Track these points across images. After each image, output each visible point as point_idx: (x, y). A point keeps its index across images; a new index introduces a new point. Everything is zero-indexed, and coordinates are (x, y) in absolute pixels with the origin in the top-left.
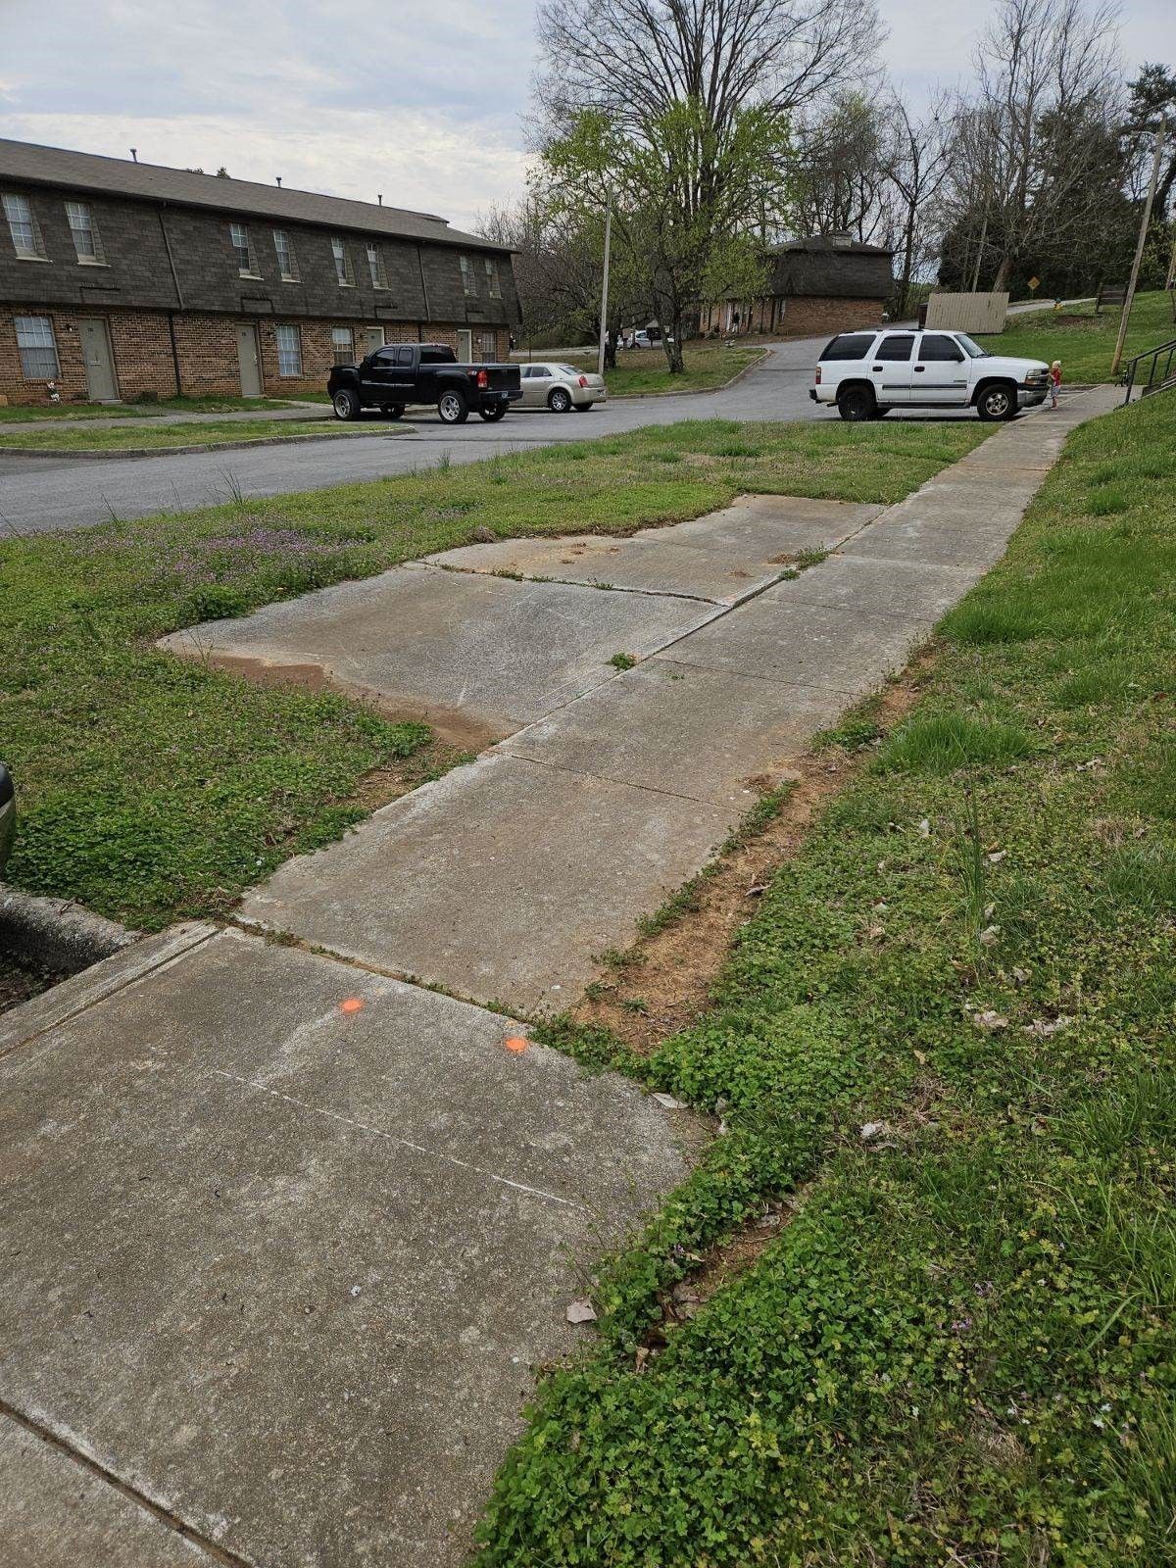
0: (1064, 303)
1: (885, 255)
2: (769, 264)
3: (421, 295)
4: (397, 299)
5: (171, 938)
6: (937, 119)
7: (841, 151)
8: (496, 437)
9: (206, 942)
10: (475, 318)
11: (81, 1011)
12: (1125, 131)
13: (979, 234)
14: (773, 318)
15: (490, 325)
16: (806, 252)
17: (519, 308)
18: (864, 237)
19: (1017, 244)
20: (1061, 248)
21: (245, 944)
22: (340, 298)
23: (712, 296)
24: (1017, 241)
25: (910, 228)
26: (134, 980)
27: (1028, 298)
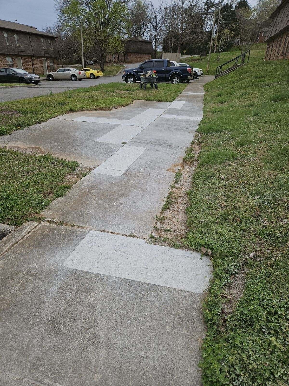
0: (193, 56)
1: (150, 43)
2: (125, 43)
3: (31, 48)
4: (24, 49)
5: (26, 227)
6: (160, 8)
7: (138, 15)
8: (60, 87)
9: (38, 227)
10: (47, 55)
11: (5, 252)
12: (203, 14)
13: (172, 38)
14: (124, 58)
15: (51, 57)
16: (132, 41)
17: (59, 53)
18: (145, 38)
19: (182, 41)
20: (191, 42)
21: (50, 226)
22: (8, 48)
23: (110, 51)
24: (182, 40)
25: (156, 36)
26: (19, 241)
27: (184, 55)
